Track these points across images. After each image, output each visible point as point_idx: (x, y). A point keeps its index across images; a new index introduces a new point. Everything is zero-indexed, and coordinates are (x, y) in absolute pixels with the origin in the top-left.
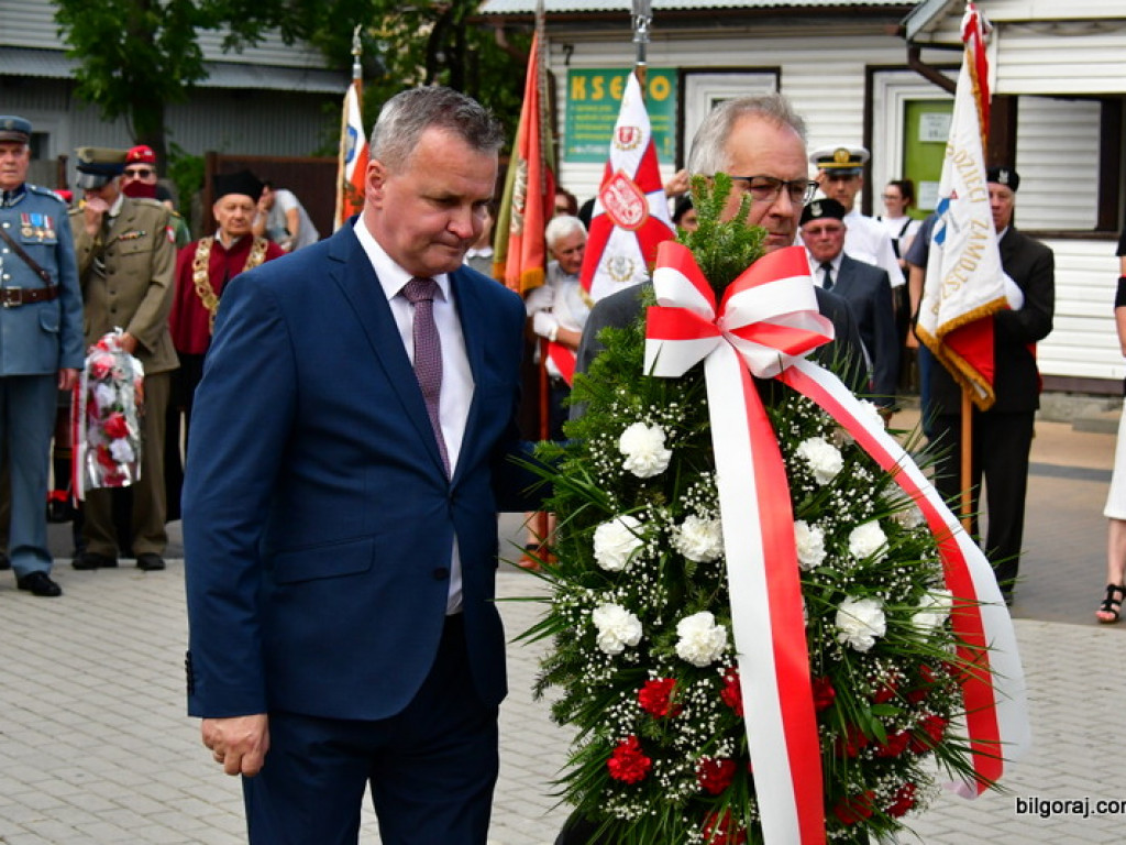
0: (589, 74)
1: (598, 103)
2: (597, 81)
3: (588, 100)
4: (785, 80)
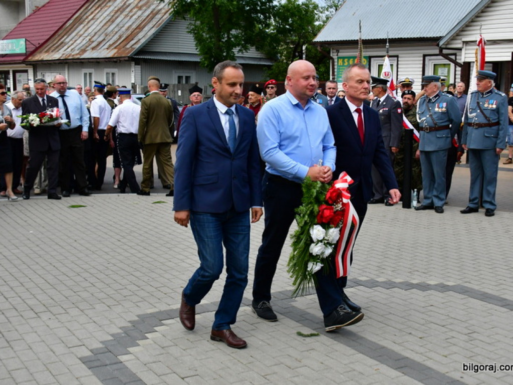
0: (344, 58)
1: (346, 66)
2: (346, 60)
3: (343, 65)
4: (399, 59)
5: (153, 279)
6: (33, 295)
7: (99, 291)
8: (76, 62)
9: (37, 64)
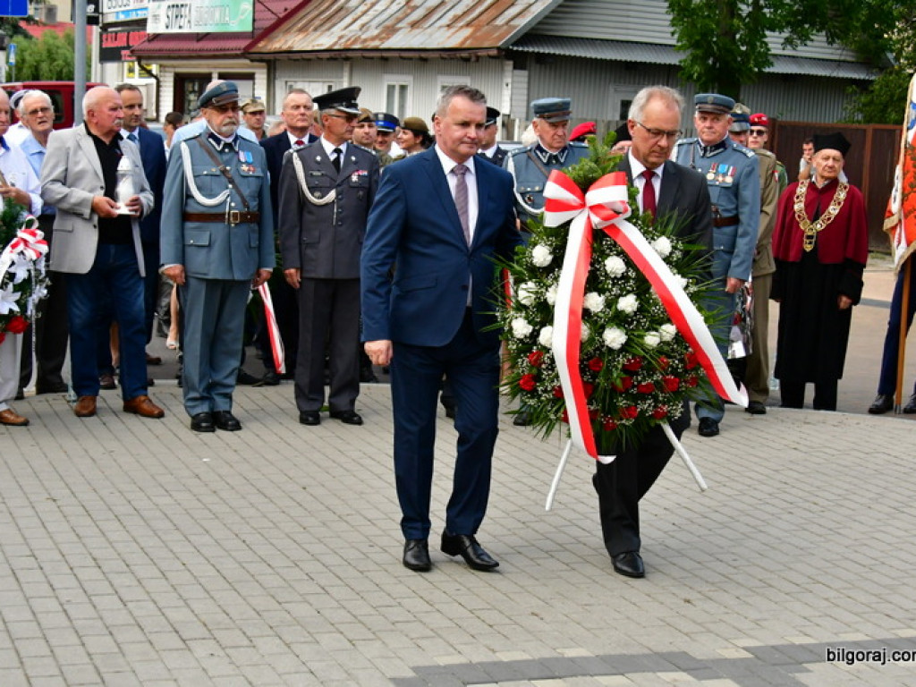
5: (468, 589)
6: (185, 600)
7: (336, 604)
8: (372, 58)
9: (275, 60)
